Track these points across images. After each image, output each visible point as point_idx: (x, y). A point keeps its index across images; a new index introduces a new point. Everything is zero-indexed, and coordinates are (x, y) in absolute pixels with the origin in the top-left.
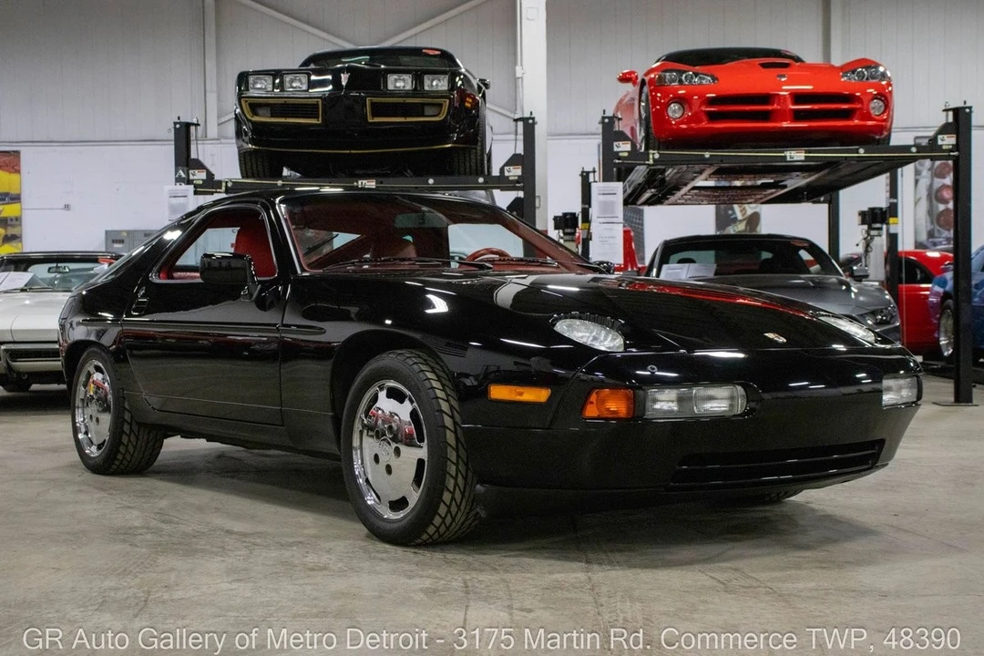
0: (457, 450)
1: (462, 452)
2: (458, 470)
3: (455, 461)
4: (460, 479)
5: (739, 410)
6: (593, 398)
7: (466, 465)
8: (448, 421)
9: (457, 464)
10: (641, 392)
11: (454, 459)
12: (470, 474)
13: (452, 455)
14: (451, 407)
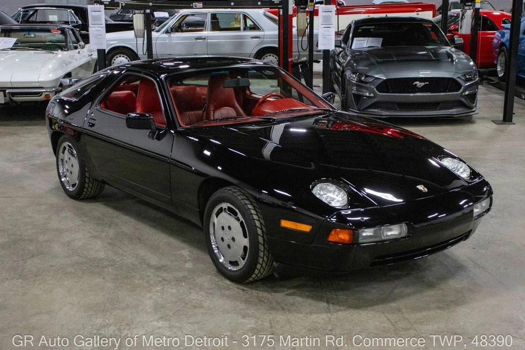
0: (264, 245)
1: (266, 246)
2: (264, 254)
3: (263, 251)
4: (265, 258)
5: (403, 235)
6: (333, 232)
7: (268, 251)
8: (259, 232)
9: (264, 252)
10: (356, 232)
11: (262, 249)
12: (270, 255)
13: (261, 248)
14: (261, 224)
